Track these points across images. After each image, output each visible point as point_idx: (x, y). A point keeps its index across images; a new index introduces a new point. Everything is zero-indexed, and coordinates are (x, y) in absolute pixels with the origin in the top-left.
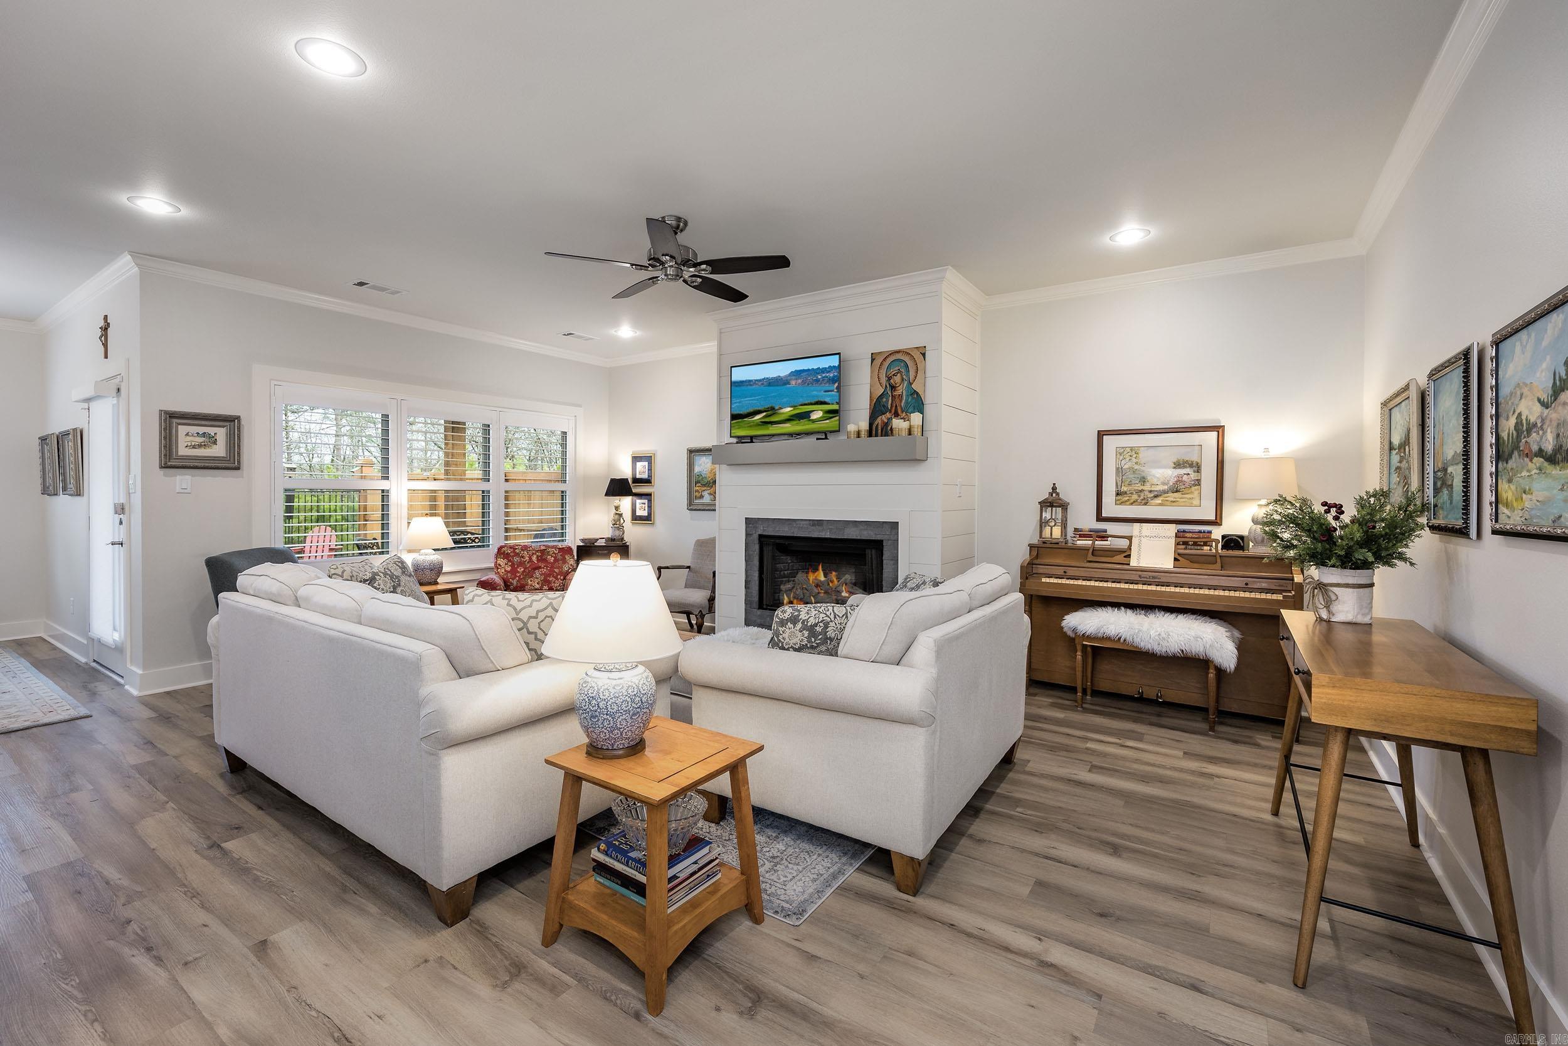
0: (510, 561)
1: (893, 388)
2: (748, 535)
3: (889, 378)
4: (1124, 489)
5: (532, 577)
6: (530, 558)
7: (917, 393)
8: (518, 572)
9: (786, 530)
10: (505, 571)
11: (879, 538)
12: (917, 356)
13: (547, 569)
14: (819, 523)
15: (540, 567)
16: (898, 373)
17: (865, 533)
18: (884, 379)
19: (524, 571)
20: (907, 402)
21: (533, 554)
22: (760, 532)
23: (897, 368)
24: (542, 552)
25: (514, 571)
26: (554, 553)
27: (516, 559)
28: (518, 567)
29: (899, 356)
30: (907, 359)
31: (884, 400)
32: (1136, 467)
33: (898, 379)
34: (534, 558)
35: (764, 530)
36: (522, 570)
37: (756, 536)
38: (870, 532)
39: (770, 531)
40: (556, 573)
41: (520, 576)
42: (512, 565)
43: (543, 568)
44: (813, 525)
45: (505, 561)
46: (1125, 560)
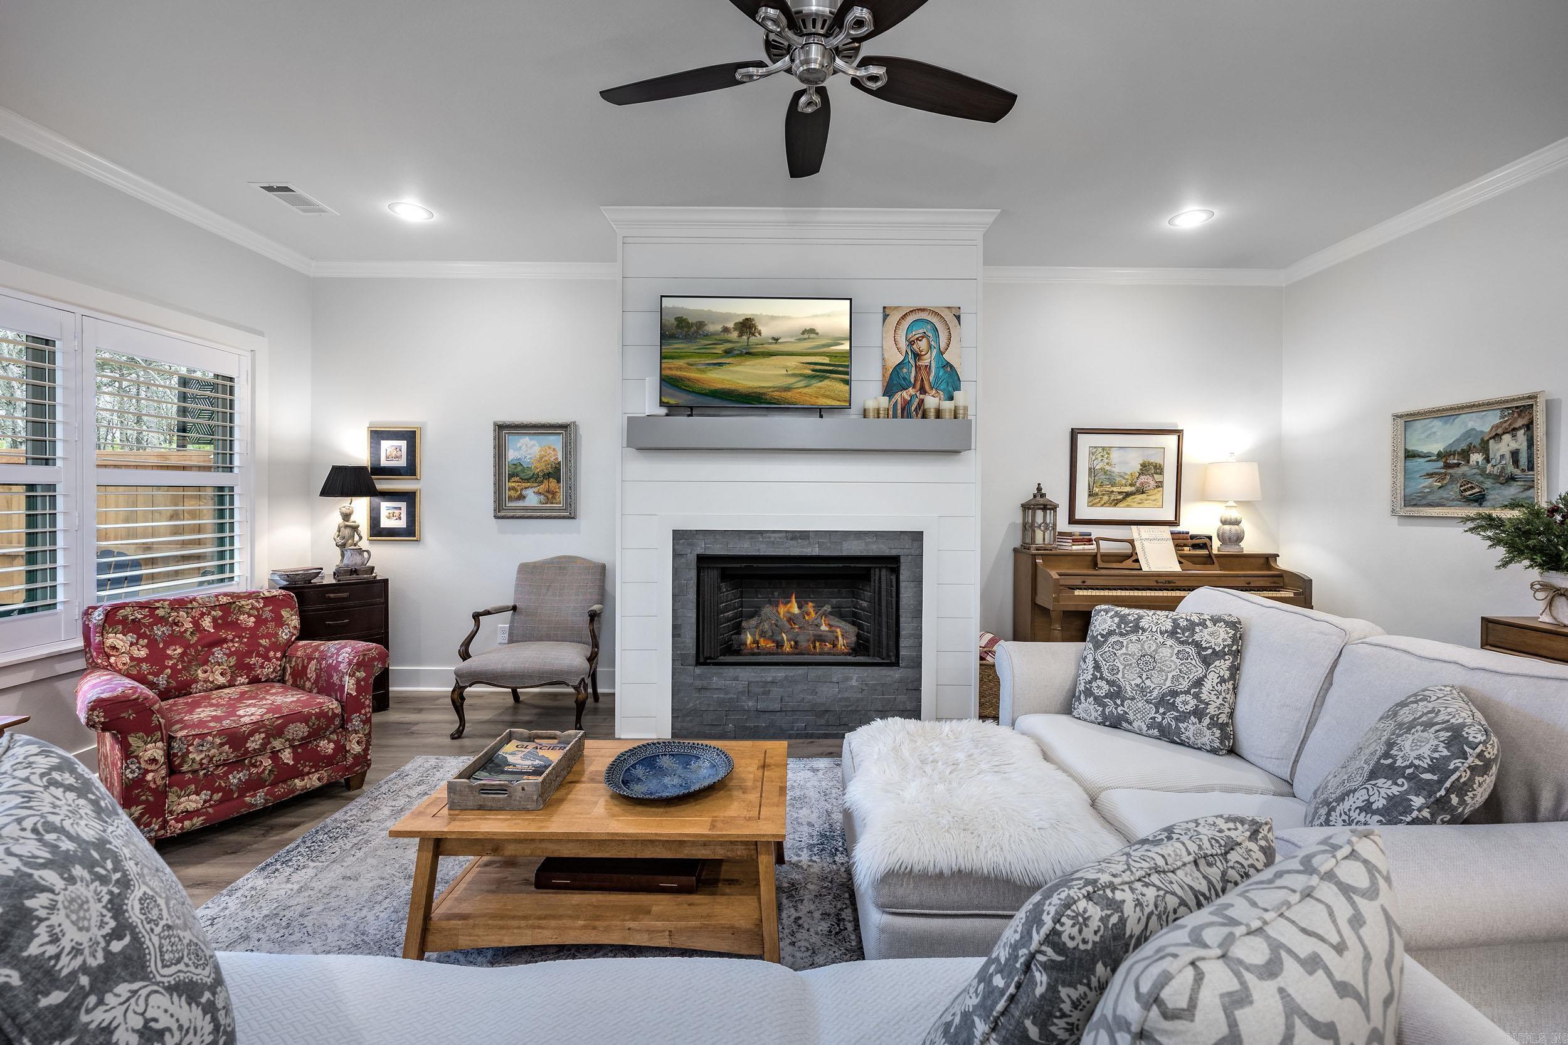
0: (141, 636)
1: (917, 356)
2: (676, 555)
3: (911, 343)
4: (1096, 490)
5: (206, 662)
6: (196, 623)
7: (951, 367)
8: (170, 657)
9: (746, 546)
10: (132, 658)
11: (894, 553)
12: (949, 317)
13: (241, 642)
14: (804, 535)
15: (225, 641)
16: (923, 337)
17: (874, 547)
18: (903, 344)
19: (182, 655)
20: (937, 377)
21: (202, 615)
22: (700, 551)
23: (921, 331)
24: (226, 608)
25: (156, 656)
26: (253, 608)
27: (159, 631)
28: (167, 646)
29: (923, 316)
30: (935, 320)
31: (905, 370)
32: (1107, 468)
33: (923, 345)
34: (207, 623)
35: (705, 548)
36: (179, 651)
37: (692, 558)
38: (882, 546)
39: (718, 550)
40: (264, 647)
41: (175, 665)
42: (152, 644)
43: (232, 641)
44: (792, 539)
45: (131, 637)
46: (1136, 565)
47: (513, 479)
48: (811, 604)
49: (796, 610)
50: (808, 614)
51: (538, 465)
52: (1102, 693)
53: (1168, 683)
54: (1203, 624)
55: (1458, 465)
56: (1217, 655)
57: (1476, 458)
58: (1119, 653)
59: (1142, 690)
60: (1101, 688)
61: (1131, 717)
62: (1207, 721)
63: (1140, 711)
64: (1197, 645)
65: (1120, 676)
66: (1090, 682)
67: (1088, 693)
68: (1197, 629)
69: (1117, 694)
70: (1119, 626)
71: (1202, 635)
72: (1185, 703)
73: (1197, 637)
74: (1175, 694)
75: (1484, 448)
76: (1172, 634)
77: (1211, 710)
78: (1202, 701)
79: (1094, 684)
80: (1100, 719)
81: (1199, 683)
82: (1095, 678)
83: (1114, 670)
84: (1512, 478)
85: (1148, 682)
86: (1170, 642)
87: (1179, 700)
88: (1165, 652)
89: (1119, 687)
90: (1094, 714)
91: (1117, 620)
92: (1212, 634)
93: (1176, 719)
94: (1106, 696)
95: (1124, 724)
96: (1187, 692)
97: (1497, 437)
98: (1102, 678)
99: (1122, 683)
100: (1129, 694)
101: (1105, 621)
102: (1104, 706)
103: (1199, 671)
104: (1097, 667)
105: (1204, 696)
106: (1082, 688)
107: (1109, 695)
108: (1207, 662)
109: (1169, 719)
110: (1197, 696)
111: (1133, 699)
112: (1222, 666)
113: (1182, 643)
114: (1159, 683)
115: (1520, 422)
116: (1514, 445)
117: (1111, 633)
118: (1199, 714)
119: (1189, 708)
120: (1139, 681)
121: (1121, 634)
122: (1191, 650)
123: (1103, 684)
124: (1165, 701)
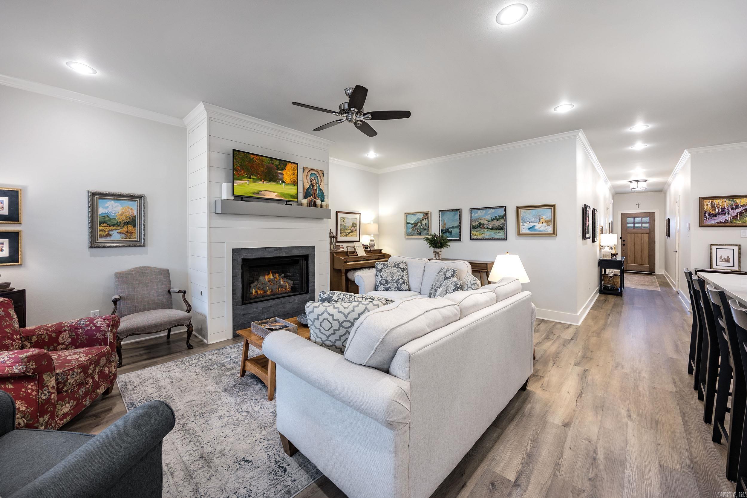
1: (313, 185)
2: (234, 259)
3: (311, 181)
4: (342, 231)
7: (322, 190)
9: (260, 254)
11: (307, 253)
12: (321, 174)
14: (280, 249)
16: (314, 179)
17: (301, 252)
18: (309, 181)
20: (318, 193)
22: (243, 257)
23: (314, 177)
29: (314, 172)
30: (317, 174)
31: (310, 190)
32: (345, 224)
33: (314, 182)
35: (245, 256)
37: (240, 260)
38: (304, 251)
39: (250, 256)
44: (276, 250)
46: (356, 254)
47: (102, 225)
48: (277, 274)
49: (272, 277)
50: (276, 278)
51: (121, 217)
52: (384, 283)
53: (397, 278)
54: (400, 263)
55: (416, 226)
56: (404, 269)
57: (419, 224)
58: (386, 273)
59: (392, 280)
60: (384, 282)
61: (391, 287)
62: (406, 284)
63: (393, 285)
64: (400, 268)
65: (387, 278)
66: (381, 281)
67: (381, 284)
68: (399, 264)
69: (387, 282)
70: (384, 266)
71: (401, 266)
72: (401, 281)
73: (400, 266)
74: (399, 279)
75: (421, 223)
76: (395, 266)
77: (406, 282)
78: (404, 280)
79: (382, 281)
80: (384, 289)
81: (402, 276)
82: (382, 280)
83: (385, 277)
84: (425, 229)
85: (393, 278)
86: (395, 268)
87: (400, 281)
88: (395, 271)
89: (387, 280)
90: (383, 288)
91: (383, 265)
92: (402, 265)
93: (400, 285)
94: (385, 283)
95: (390, 289)
96: (401, 279)
97: (423, 220)
98: (383, 279)
99: (388, 279)
100: (390, 282)
101: (380, 266)
102: (385, 286)
103: (402, 274)
104: (382, 277)
105: (404, 279)
106: (379, 283)
107: (386, 283)
108: (403, 271)
109: (399, 286)
110: (403, 279)
111: (391, 283)
112: (405, 271)
113: (397, 268)
114: (395, 278)
115: (427, 217)
116: (426, 222)
117: (382, 268)
118: (404, 283)
119: (402, 282)
120: (391, 278)
121: (385, 268)
122: (399, 269)
123: (384, 281)
124: (397, 282)
